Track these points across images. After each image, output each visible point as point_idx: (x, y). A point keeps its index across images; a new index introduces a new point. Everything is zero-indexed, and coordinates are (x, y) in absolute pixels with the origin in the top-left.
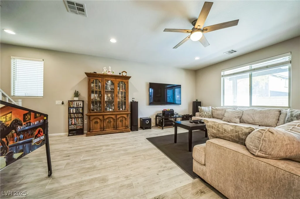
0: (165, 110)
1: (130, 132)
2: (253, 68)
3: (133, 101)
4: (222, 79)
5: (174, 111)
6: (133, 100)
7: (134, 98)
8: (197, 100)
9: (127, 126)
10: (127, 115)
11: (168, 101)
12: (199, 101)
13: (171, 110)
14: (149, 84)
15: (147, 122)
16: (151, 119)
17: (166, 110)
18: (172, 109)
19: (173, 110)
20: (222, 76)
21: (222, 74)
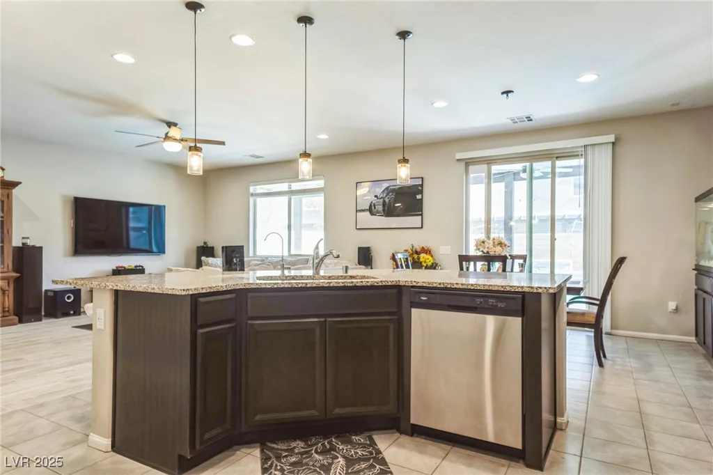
0: (122, 267)
1: (17, 324)
2: (293, 188)
3: (23, 244)
4: (251, 200)
5: (144, 269)
6: (24, 241)
7: (28, 238)
8: (205, 243)
9: (8, 311)
10: (7, 281)
11: (133, 245)
12: (210, 245)
13: (136, 267)
14: (73, 199)
15: (69, 298)
16: (80, 290)
17: (124, 268)
18: (140, 266)
19: (142, 267)
20: (252, 195)
21: (252, 189)
